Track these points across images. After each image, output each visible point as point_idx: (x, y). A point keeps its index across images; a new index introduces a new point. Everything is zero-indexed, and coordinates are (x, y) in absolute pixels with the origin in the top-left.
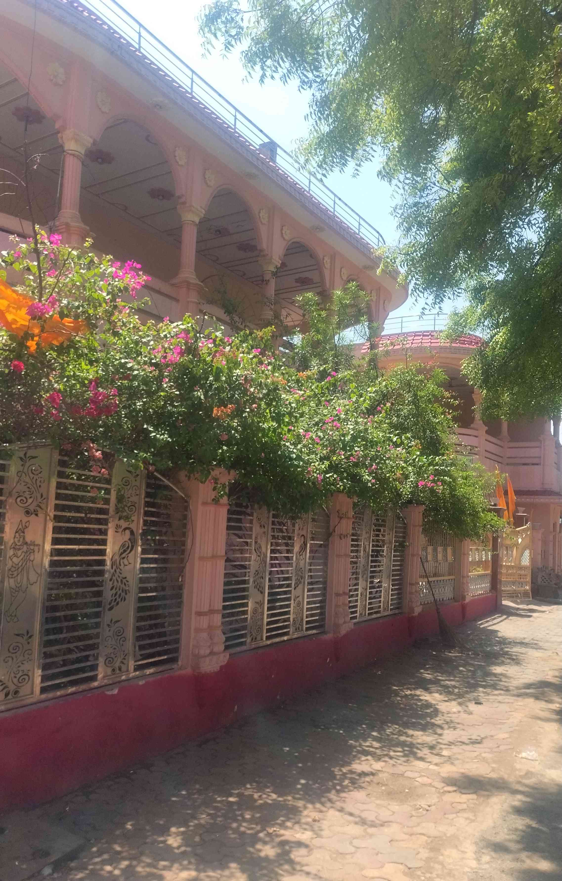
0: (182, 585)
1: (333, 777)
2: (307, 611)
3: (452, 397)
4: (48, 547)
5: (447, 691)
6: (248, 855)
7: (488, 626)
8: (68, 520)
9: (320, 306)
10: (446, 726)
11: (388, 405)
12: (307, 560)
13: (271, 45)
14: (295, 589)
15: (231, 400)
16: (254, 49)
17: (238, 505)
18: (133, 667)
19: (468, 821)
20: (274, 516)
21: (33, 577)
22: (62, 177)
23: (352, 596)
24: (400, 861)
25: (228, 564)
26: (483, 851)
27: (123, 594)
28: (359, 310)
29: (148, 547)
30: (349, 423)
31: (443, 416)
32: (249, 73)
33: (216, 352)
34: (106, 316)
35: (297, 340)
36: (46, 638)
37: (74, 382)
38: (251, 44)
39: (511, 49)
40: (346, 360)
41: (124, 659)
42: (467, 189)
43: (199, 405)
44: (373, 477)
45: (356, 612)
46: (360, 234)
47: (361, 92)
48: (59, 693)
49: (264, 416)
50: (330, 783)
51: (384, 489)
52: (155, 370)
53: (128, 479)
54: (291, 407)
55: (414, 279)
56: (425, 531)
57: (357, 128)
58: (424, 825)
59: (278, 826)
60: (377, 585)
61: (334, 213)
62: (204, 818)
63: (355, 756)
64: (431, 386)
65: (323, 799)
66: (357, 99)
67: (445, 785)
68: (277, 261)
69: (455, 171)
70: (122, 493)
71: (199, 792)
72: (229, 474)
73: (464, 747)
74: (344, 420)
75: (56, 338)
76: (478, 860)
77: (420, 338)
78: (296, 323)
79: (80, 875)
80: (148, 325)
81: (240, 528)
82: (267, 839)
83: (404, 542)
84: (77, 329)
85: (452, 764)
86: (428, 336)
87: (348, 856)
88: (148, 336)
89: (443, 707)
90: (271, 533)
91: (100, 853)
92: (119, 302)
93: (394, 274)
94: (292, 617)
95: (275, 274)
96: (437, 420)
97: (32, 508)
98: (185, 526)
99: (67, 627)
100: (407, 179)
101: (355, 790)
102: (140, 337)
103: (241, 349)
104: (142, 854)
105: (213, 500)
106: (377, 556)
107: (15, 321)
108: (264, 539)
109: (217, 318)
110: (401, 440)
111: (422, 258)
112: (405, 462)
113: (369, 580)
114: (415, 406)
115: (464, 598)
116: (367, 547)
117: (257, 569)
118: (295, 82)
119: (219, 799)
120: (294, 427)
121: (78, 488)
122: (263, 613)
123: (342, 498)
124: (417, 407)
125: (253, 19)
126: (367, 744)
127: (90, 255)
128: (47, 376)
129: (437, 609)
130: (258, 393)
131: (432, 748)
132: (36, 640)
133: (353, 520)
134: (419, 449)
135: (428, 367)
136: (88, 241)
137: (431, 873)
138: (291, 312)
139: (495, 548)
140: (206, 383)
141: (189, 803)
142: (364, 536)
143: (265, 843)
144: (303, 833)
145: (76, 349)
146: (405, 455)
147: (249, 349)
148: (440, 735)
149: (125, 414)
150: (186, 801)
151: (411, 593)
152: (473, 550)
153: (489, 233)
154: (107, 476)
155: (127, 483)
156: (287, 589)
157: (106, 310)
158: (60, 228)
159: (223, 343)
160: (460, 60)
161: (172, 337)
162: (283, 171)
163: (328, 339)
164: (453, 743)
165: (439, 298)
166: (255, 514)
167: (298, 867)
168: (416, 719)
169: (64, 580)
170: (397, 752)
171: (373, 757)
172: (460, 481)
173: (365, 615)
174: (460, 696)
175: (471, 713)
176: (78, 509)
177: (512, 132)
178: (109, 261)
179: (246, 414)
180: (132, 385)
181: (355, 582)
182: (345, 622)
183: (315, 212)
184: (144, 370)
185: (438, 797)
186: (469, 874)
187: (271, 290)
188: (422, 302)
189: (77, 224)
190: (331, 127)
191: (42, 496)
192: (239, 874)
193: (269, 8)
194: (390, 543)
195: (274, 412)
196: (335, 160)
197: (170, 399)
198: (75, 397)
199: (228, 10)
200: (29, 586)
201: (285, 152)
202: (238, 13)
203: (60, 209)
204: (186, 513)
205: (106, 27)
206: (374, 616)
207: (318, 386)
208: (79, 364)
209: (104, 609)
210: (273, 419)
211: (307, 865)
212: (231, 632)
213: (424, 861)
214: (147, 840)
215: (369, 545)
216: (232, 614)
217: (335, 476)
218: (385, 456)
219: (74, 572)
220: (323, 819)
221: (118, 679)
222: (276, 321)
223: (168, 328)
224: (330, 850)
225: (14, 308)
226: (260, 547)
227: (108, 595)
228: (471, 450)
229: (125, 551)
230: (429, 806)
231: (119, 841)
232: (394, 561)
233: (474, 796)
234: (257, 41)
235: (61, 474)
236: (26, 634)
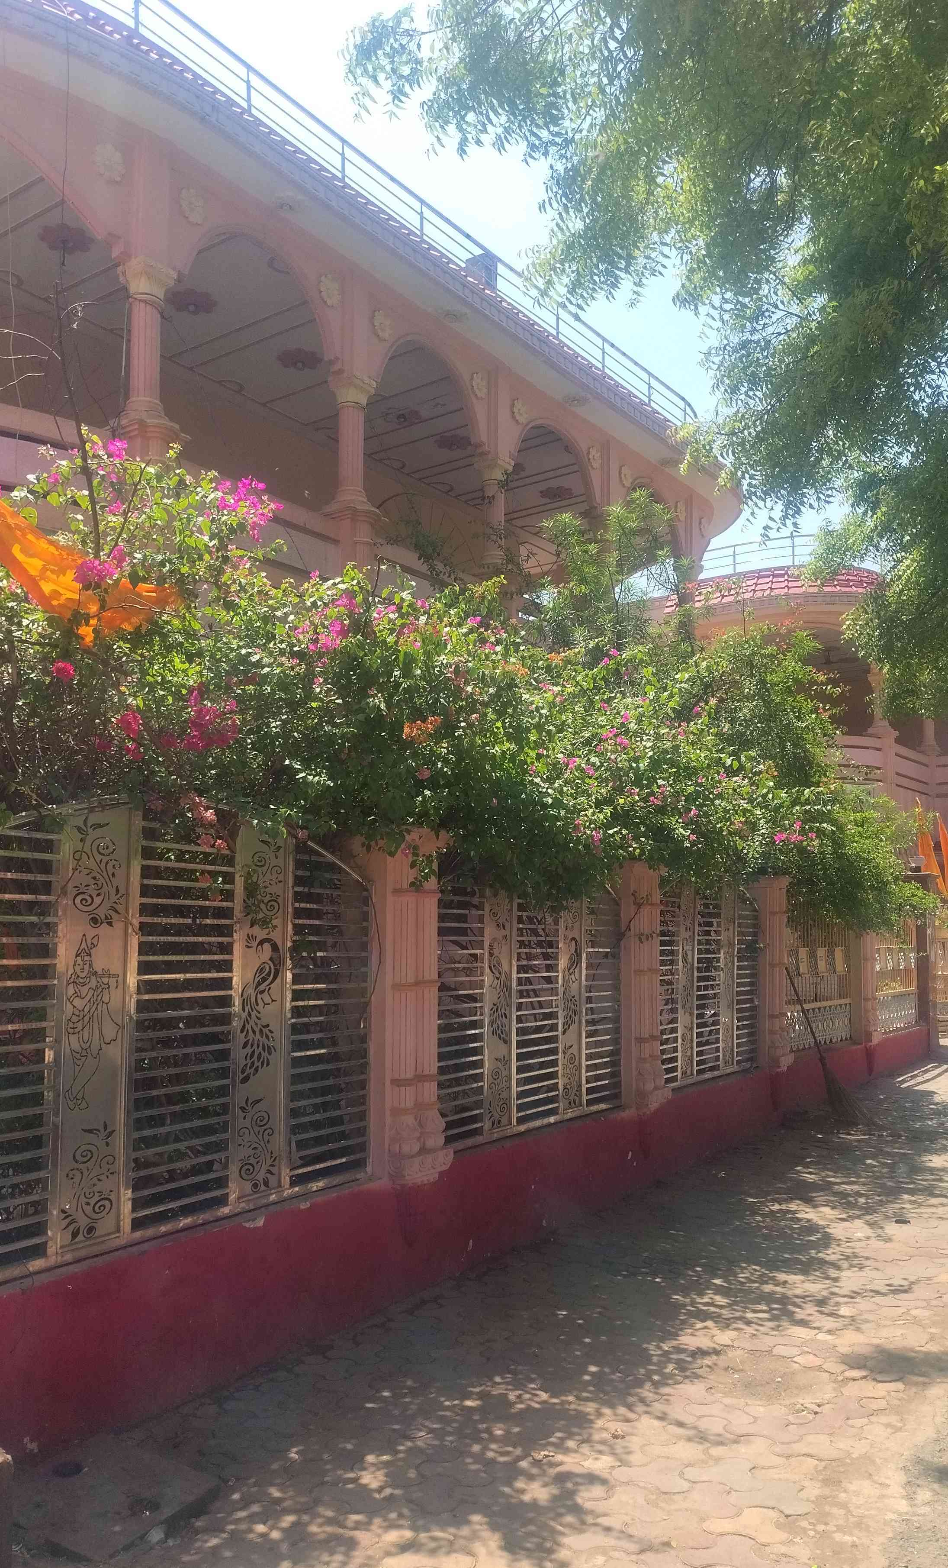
0: (366, 1034)
1: (646, 1359)
2: (587, 1072)
3: (829, 681)
4: (132, 980)
5: (845, 1202)
6: (502, 1500)
7: (916, 1085)
8: (166, 930)
9: (586, 537)
10: (845, 1265)
11: (713, 702)
12: (584, 982)
13: (472, 88)
14: (564, 1032)
15: (434, 708)
16: (443, 95)
17: (455, 891)
18: (288, 1179)
19: (889, 1430)
20: (521, 907)
21: (110, 1031)
22: (129, 341)
23: (667, 1041)
24: (771, 1504)
25: (444, 993)
26: (919, 1482)
27: (265, 1055)
28: (655, 539)
29: (304, 971)
30: (645, 738)
31: (814, 716)
32: (437, 137)
33: (403, 626)
34: (211, 576)
35: (547, 597)
36: (136, 1135)
37: (162, 693)
38: (437, 87)
39: (899, 56)
40: (636, 626)
41: (272, 1166)
42: (834, 311)
43: (376, 721)
44: (693, 830)
45: (674, 1069)
46: (652, 404)
47: (635, 155)
48: (163, 1229)
49: (493, 733)
50: (642, 1371)
51: (714, 851)
52: (300, 665)
53: (263, 855)
54: (541, 714)
55: (747, 476)
56: (792, 922)
57: (632, 218)
58: (810, 1438)
59: (551, 1449)
60: (711, 1020)
61: (603, 371)
62: (422, 1438)
63: (683, 1322)
64: (791, 664)
65: (631, 1399)
66: (629, 169)
67: (846, 1367)
68: (506, 462)
69: (813, 282)
70: (255, 879)
71: (413, 1392)
72: (438, 836)
73: (878, 1299)
74: (636, 733)
75: (128, 620)
76: (910, 1498)
77: (767, 580)
78: (546, 568)
79: (214, 1542)
80: (283, 586)
81: (463, 932)
82: (535, 1471)
83: (756, 942)
84: (162, 602)
85: (858, 1329)
86: (782, 576)
87: (676, 1497)
88: (285, 605)
89: (838, 1230)
90: (516, 938)
91: (245, 1503)
92: (234, 551)
93: (711, 470)
94: (561, 1083)
95: (504, 485)
96: (804, 724)
97: (102, 913)
98: (365, 931)
99: (173, 1114)
100: (726, 301)
101: (687, 1381)
102: (273, 609)
103: (445, 619)
104: (317, 1502)
105: (412, 884)
106: (708, 970)
107: (56, 594)
108: (505, 948)
109: (401, 566)
110: (739, 762)
111: (760, 439)
112: (751, 801)
113: (696, 1012)
114: (764, 700)
115: (869, 1036)
116: (690, 953)
117: (496, 1001)
118: (518, 148)
119: (447, 1403)
120: (547, 749)
121: (179, 874)
122: (510, 1078)
123: (640, 869)
124: (767, 703)
125: (439, 45)
126: (706, 1300)
127: (177, 471)
128: (116, 685)
129: (822, 1059)
130: (481, 694)
131: (821, 1303)
132: (120, 1142)
133: (662, 908)
134: (774, 777)
135: (783, 630)
136: (172, 448)
137: (826, 1524)
138: (535, 550)
139: (921, 946)
140: (389, 680)
141: (396, 1412)
142: (684, 934)
143: (531, 1478)
144: (596, 1459)
145: (164, 637)
146: (748, 789)
147: (460, 618)
148: (836, 1280)
149: (252, 743)
150: (390, 1408)
151: (772, 1032)
152: (882, 952)
153: (878, 387)
154: (227, 852)
155: (261, 863)
156: (551, 1034)
157: (210, 566)
158: (128, 429)
159: (415, 610)
160: (809, 83)
161: (326, 605)
162: (509, 304)
163: (601, 593)
164: (858, 1294)
165: (793, 508)
166: (487, 907)
167: (590, 1519)
168: (791, 1253)
169: (163, 1034)
170: (758, 1313)
171: (716, 1322)
172: (851, 829)
173: (692, 1074)
174: (868, 1210)
175: (888, 1240)
176: (180, 911)
177: (909, 203)
178: (211, 481)
179: (461, 732)
180: (261, 694)
181: (671, 1016)
182: (656, 1088)
183: (570, 370)
184: (281, 665)
185: (835, 1389)
186: (896, 1525)
187: (498, 513)
188: (762, 517)
189: (158, 421)
190: (588, 221)
191: (118, 891)
192: (486, 1534)
193: (465, 21)
194: (731, 945)
195: (511, 726)
196: (596, 278)
197: (327, 713)
198: (165, 718)
199: (395, 33)
200: (103, 1046)
201: (511, 269)
202: (412, 36)
203: (127, 396)
204: (365, 909)
205: (190, 76)
206: (708, 1075)
207: (587, 675)
208: (171, 661)
209: (234, 1080)
210: (510, 737)
211: (605, 1515)
212: (457, 1113)
213: (813, 1502)
214: (326, 1479)
215: (693, 950)
216: (458, 1081)
217: (624, 832)
218: (712, 793)
219: (180, 1019)
220: (632, 1435)
221: (264, 1201)
222: (510, 567)
223: (317, 590)
224: (644, 1488)
225: (53, 571)
226: (499, 963)
227: (239, 1055)
228: (866, 774)
229: (264, 980)
230: (819, 1406)
231: (278, 1481)
232: (740, 976)
233: (900, 1386)
234: (447, 82)
235: (148, 853)
236: (102, 1130)
